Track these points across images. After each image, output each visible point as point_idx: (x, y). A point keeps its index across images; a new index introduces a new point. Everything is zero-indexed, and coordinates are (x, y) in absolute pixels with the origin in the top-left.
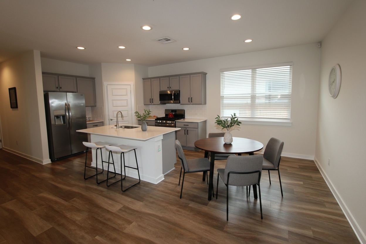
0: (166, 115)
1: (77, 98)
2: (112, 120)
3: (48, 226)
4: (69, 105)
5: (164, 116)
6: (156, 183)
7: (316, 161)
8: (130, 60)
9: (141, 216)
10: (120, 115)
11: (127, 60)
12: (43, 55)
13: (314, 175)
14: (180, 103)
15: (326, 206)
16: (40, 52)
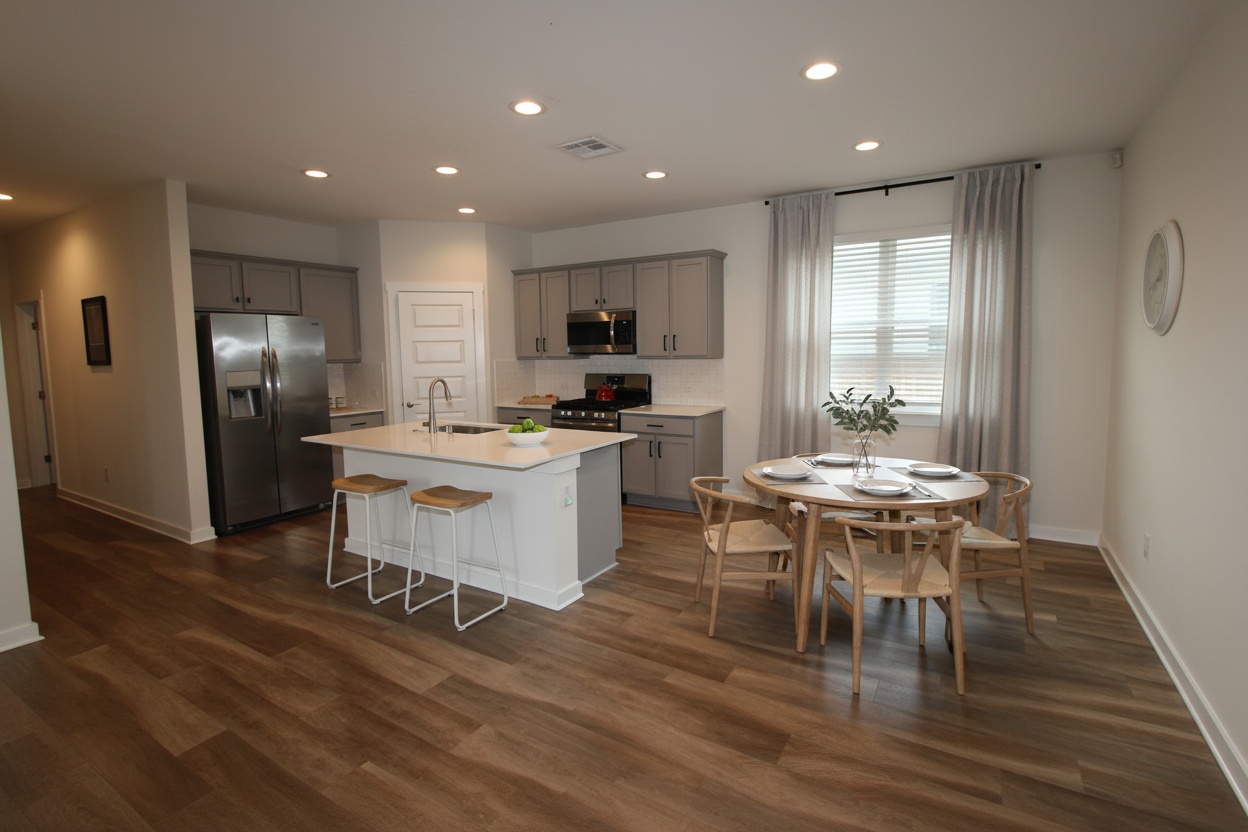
0: (589, 392)
1: (298, 333)
2: (410, 406)
3: (212, 727)
4: (274, 356)
5: (583, 396)
6: (558, 608)
7: (1106, 551)
8: (471, 211)
9: (506, 706)
10: (439, 390)
11: (462, 211)
12: (196, 197)
13: (1094, 594)
14: (634, 352)
15: (1135, 693)
16: (187, 185)
